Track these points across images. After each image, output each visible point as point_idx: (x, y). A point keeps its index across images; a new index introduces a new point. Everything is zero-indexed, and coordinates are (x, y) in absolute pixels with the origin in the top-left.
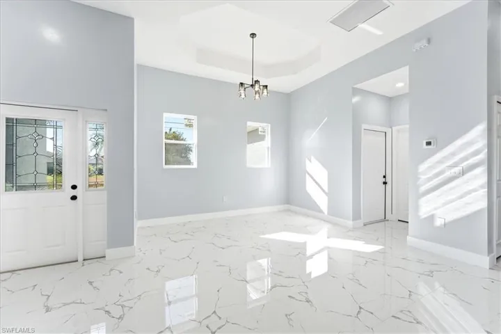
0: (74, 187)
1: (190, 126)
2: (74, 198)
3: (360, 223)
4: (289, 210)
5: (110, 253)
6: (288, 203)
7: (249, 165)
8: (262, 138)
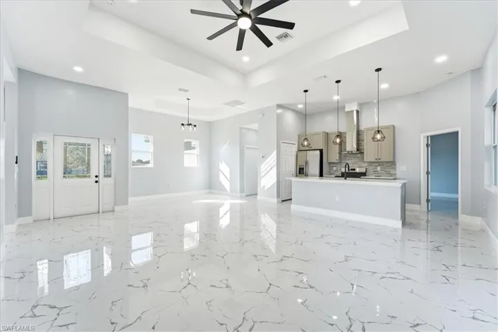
0: (96, 176)
1: (148, 141)
2: (96, 182)
3: (244, 194)
4: (210, 193)
5: (117, 208)
6: (210, 189)
7: (185, 165)
8: (194, 148)
